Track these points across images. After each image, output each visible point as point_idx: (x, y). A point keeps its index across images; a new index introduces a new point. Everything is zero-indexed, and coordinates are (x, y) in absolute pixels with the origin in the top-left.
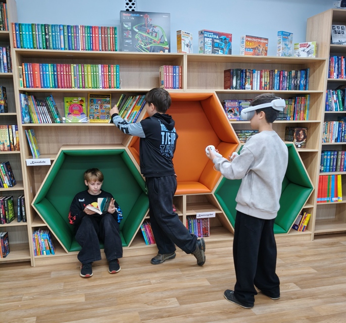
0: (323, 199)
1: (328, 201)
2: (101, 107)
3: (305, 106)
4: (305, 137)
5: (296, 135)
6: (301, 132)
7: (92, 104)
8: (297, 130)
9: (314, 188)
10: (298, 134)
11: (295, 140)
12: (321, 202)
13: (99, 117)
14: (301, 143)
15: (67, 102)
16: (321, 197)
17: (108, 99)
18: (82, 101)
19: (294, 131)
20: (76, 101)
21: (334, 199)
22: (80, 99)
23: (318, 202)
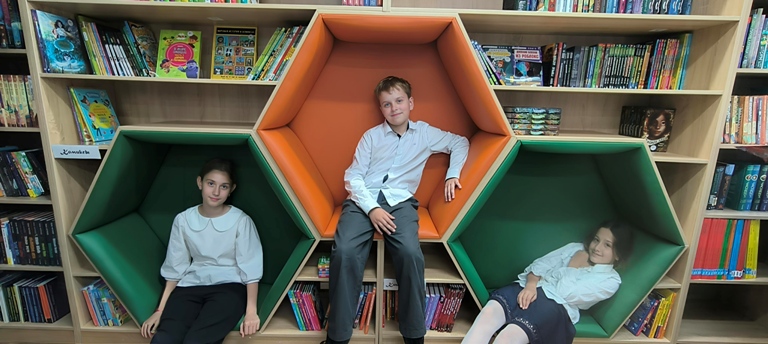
0: (706, 272)
1: (719, 277)
2: (237, 52)
3: (676, 61)
4: (668, 129)
5: (648, 125)
6: (660, 118)
7: (221, 45)
8: (652, 114)
9: (687, 246)
10: (653, 122)
11: (646, 135)
12: (701, 276)
13: (233, 71)
14: (658, 141)
15: (165, 39)
16: (703, 268)
17: (251, 37)
18: (194, 38)
19: (645, 115)
20: (182, 37)
21: (737, 273)
22: (191, 34)
23: (693, 277)
